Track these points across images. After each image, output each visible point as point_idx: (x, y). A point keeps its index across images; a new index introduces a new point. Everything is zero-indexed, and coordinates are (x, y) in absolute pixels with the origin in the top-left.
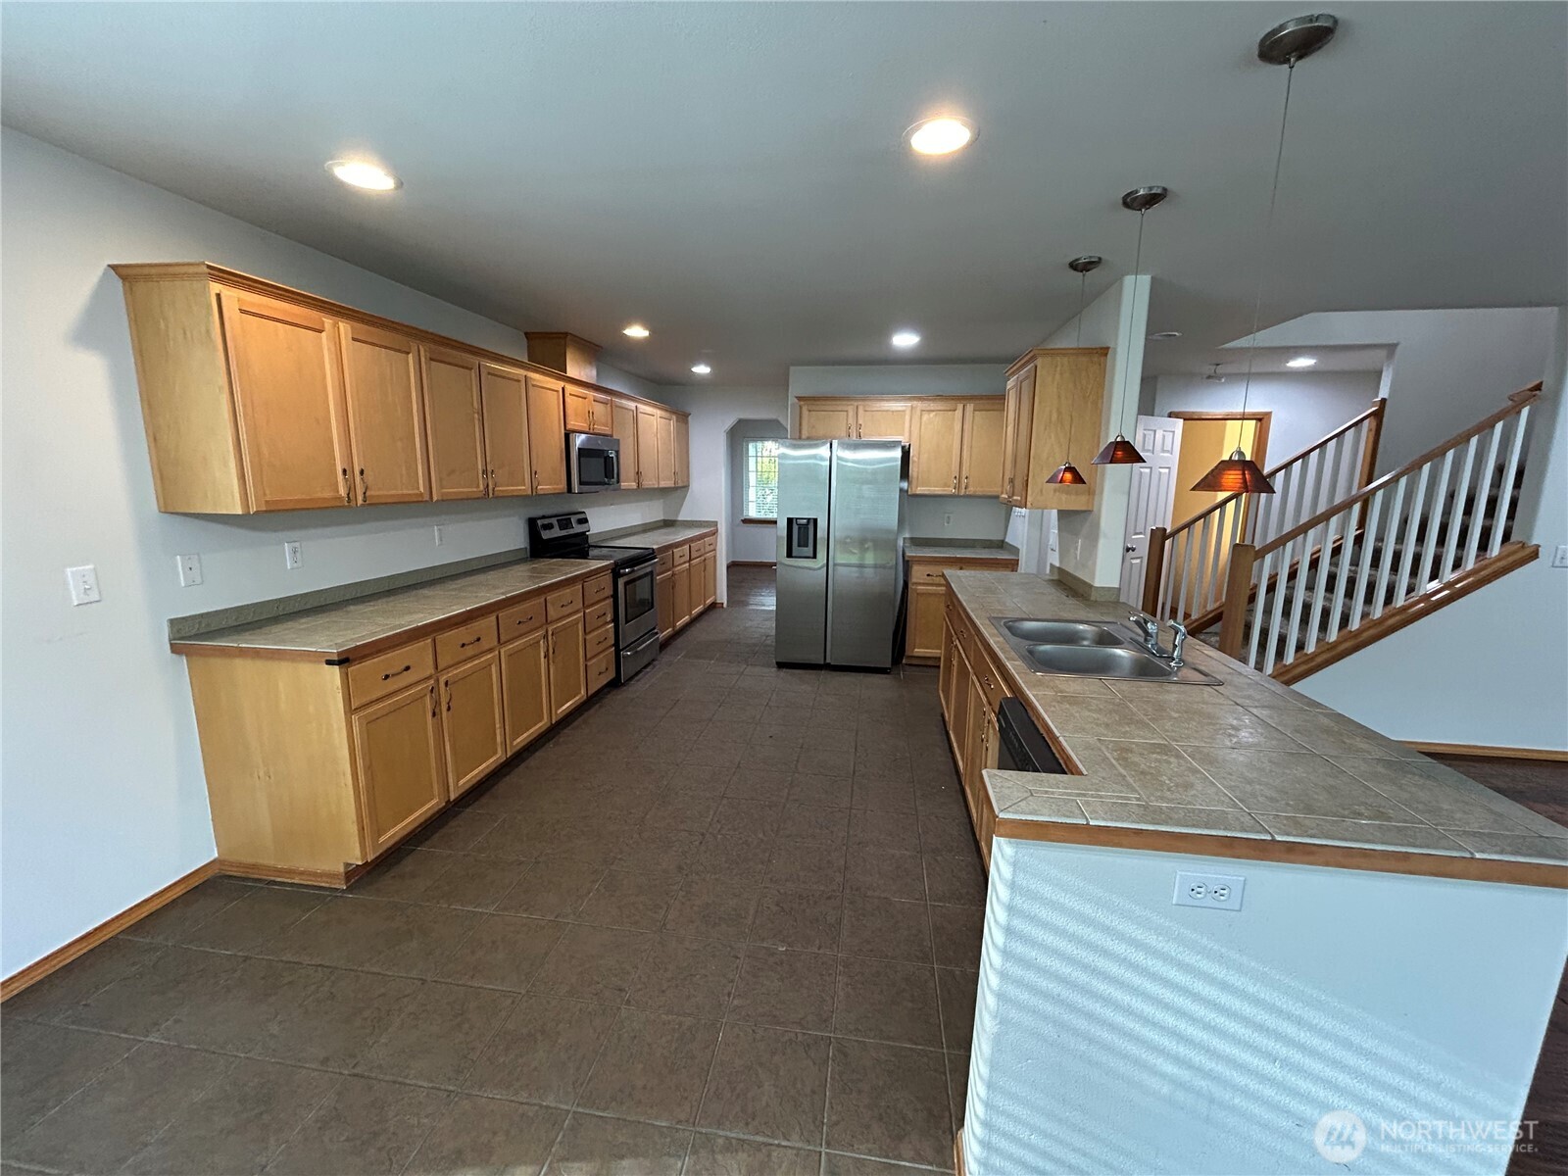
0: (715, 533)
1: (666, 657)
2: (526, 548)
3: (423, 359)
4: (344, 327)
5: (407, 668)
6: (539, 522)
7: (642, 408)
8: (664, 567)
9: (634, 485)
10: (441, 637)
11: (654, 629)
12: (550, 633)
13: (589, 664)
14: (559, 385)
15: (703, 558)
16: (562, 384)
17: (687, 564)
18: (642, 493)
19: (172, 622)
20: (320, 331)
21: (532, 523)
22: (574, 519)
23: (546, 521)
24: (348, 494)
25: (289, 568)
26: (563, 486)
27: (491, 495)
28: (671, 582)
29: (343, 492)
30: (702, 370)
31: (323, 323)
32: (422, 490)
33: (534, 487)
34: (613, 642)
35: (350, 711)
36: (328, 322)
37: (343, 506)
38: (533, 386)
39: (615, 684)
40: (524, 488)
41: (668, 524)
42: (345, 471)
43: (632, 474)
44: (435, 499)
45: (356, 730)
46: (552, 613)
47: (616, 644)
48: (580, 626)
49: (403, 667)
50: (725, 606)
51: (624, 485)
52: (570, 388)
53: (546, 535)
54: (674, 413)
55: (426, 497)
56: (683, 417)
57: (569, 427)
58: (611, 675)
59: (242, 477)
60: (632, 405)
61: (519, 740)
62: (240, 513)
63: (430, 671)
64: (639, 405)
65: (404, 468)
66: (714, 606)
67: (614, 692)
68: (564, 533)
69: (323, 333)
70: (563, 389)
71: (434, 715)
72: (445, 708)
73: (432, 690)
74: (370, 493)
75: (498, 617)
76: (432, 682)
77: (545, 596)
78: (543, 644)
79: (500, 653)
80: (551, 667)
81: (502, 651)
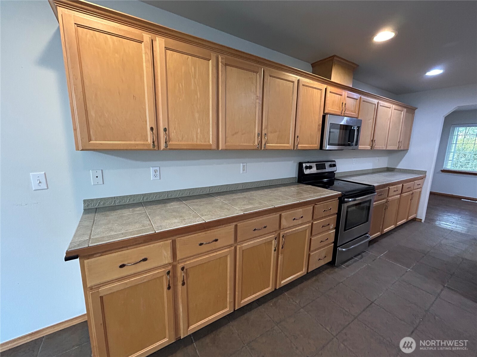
0: (423, 178)
1: (372, 252)
2: (296, 177)
3: (220, 64)
4: (160, 42)
5: (145, 260)
6: (304, 165)
7: (382, 103)
8: (381, 197)
9: (369, 147)
10: (180, 240)
11: (367, 233)
12: (281, 236)
13: (312, 254)
14: (324, 86)
15: (411, 192)
16: (325, 86)
17: (399, 196)
18: (373, 151)
19: (85, 201)
20: (141, 42)
21: (300, 164)
22: (327, 164)
23: (308, 165)
24: (153, 142)
25: (152, 179)
26: (317, 145)
27: (263, 148)
28: (385, 207)
29: (150, 141)
30: (435, 72)
31: (142, 37)
32: (211, 142)
33: (296, 144)
34: (333, 241)
35: (86, 288)
36: (147, 37)
37: (150, 150)
38: (303, 85)
39: (332, 264)
40: (289, 145)
41: (389, 170)
42: (152, 129)
43: (368, 140)
44: (220, 148)
45: (90, 300)
46: (284, 223)
47: (335, 242)
48: (308, 232)
49: (141, 259)
50: (423, 221)
51: (360, 147)
52: (330, 88)
53: (307, 172)
54: (405, 107)
55: (214, 147)
56: (411, 110)
57: (326, 111)
58: (329, 259)
60: (375, 101)
61: (246, 300)
63: (170, 260)
64: (380, 102)
65: (199, 130)
66: (414, 220)
67: (328, 270)
68: (319, 171)
69: (143, 43)
70: (326, 89)
71: (169, 288)
72: (180, 284)
73: (168, 273)
74: (171, 143)
75: (236, 226)
76: (170, 268)
77: (280, 213)
78: (274, 242)
79: (236, 248)
80: (280, 256)
81: (238, 247)
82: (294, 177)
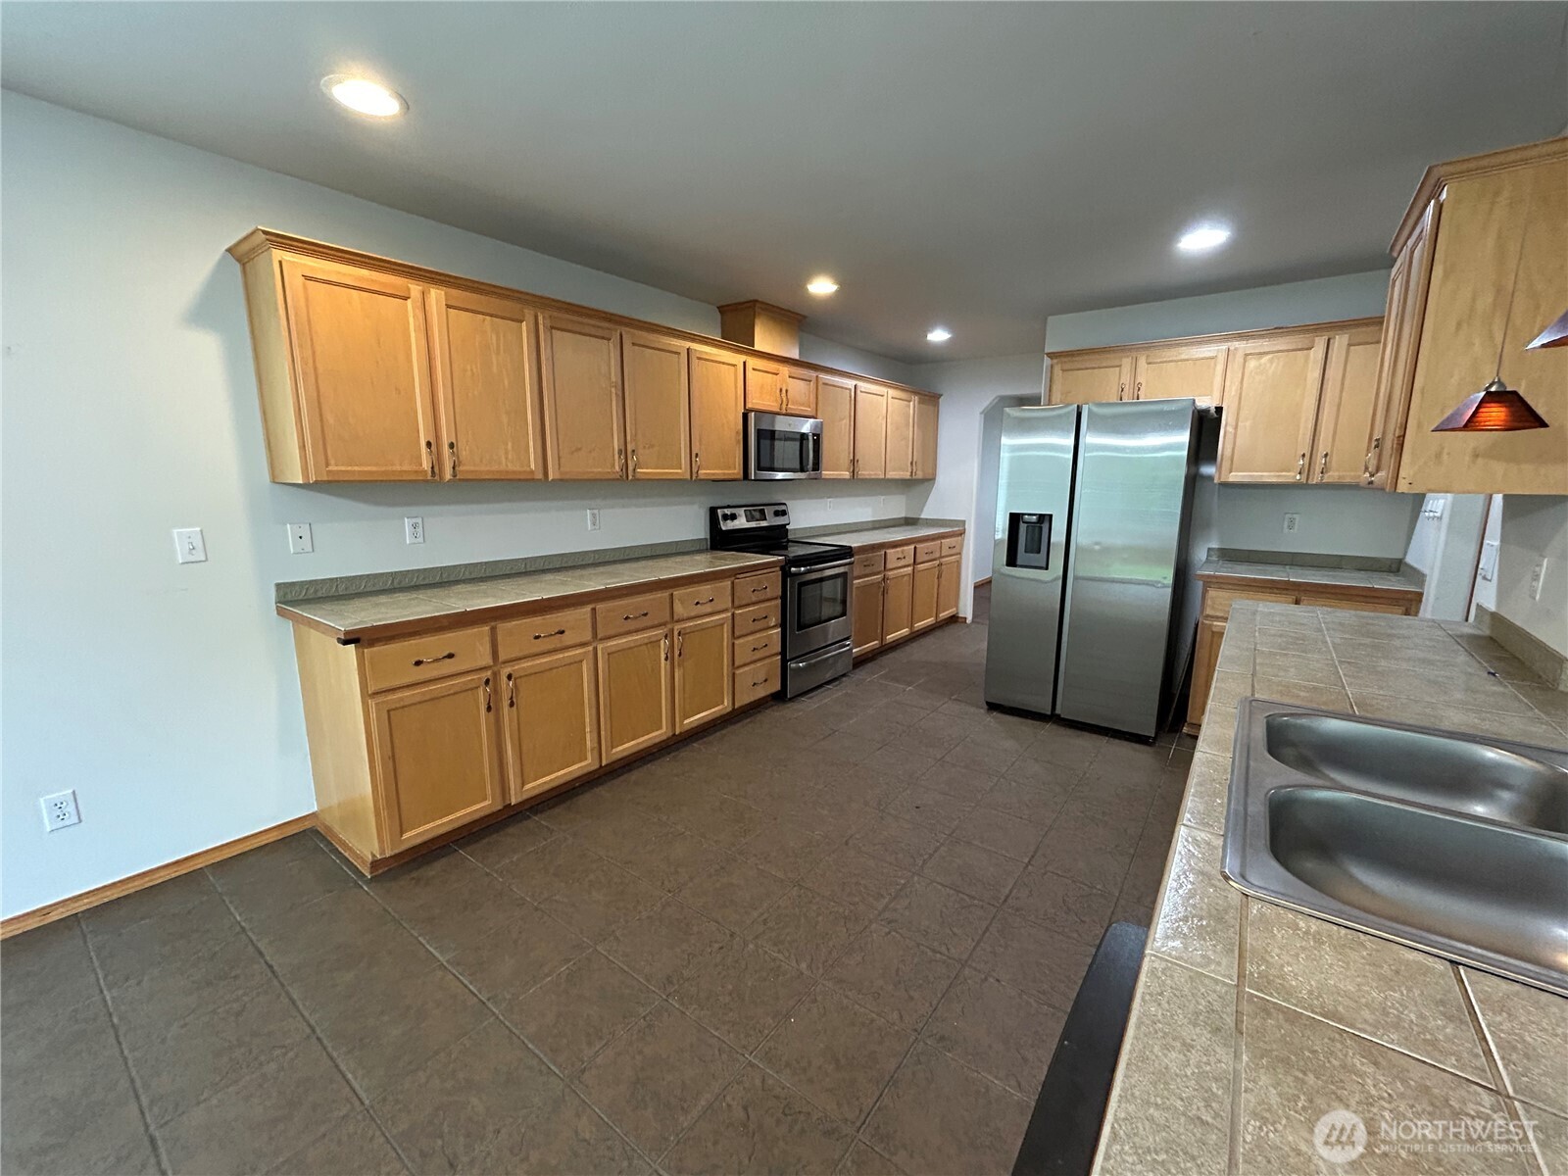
0: (962, 533)
1: (861, 674)
2: (706, 539)
3: (541, 327)
4: (436, 295)
5: (451, 656)
6: (720, 512)
7: (863, 386)
8: (868, 570)
9: (846, 475)
10: (504, 627)
11: (847, 639)
12: (676, 633)
13: (738, 672)
14: (738, 359)
15: (937, 562)
16: (743, 358)
17: (910, 569)
18: (856, 484)
19: (278, 586)
20: (406, 298)
21: (713, 511)
22: (769, 511)
23: (728, 511)
24: (433, 468)
25: (408, 542)
26: (737, 471)
27: (630, 478)
28: (883, 588)
29: (426, 465)
30: (938, 336)
31: (409, 289)
32: (533, 467)
33: (695, 470)
34: (780, 650)
35: (366, 695)
36: (415, 288)
37: (427, 481)
38: (699, 358)
39: (779, 697)
40: (682, 472)
41: (910, 522)
42: (429, 444)
43: (845, 458)
44: (550, 479)
45: (373, 715)
46: (679, 608)
47: (783, 653)
48: (726, 628)
49: (445, 654)
50: (969, 620)
51: (826, 473)
52: (752, 362)
53: (727, 526)
54: (915, 393)
55: (539, 476)
56: (930, 399)
57: (749, 406)
58: (777, 686)
59: (303, 447)
60: (850, 383)
61: (620, 748)
62: (301, 482)
63: (488, 660)
64: (860, 384)
65: (510, 444)
66: (954, 619)
67: (775, 708)
68: (753, 524)
69: (409, 301)
70: (745, 363)
71: (489, 709)
72: (506, 703)
73: (487, 682)
74: (462, 468)
75: (594, 609)
76: (488, 674)
77: (671, 591)
78: (664, 644)
79: (595, 649)
80: (676, 670)
81: (600, 647)
82: (703, 537)
